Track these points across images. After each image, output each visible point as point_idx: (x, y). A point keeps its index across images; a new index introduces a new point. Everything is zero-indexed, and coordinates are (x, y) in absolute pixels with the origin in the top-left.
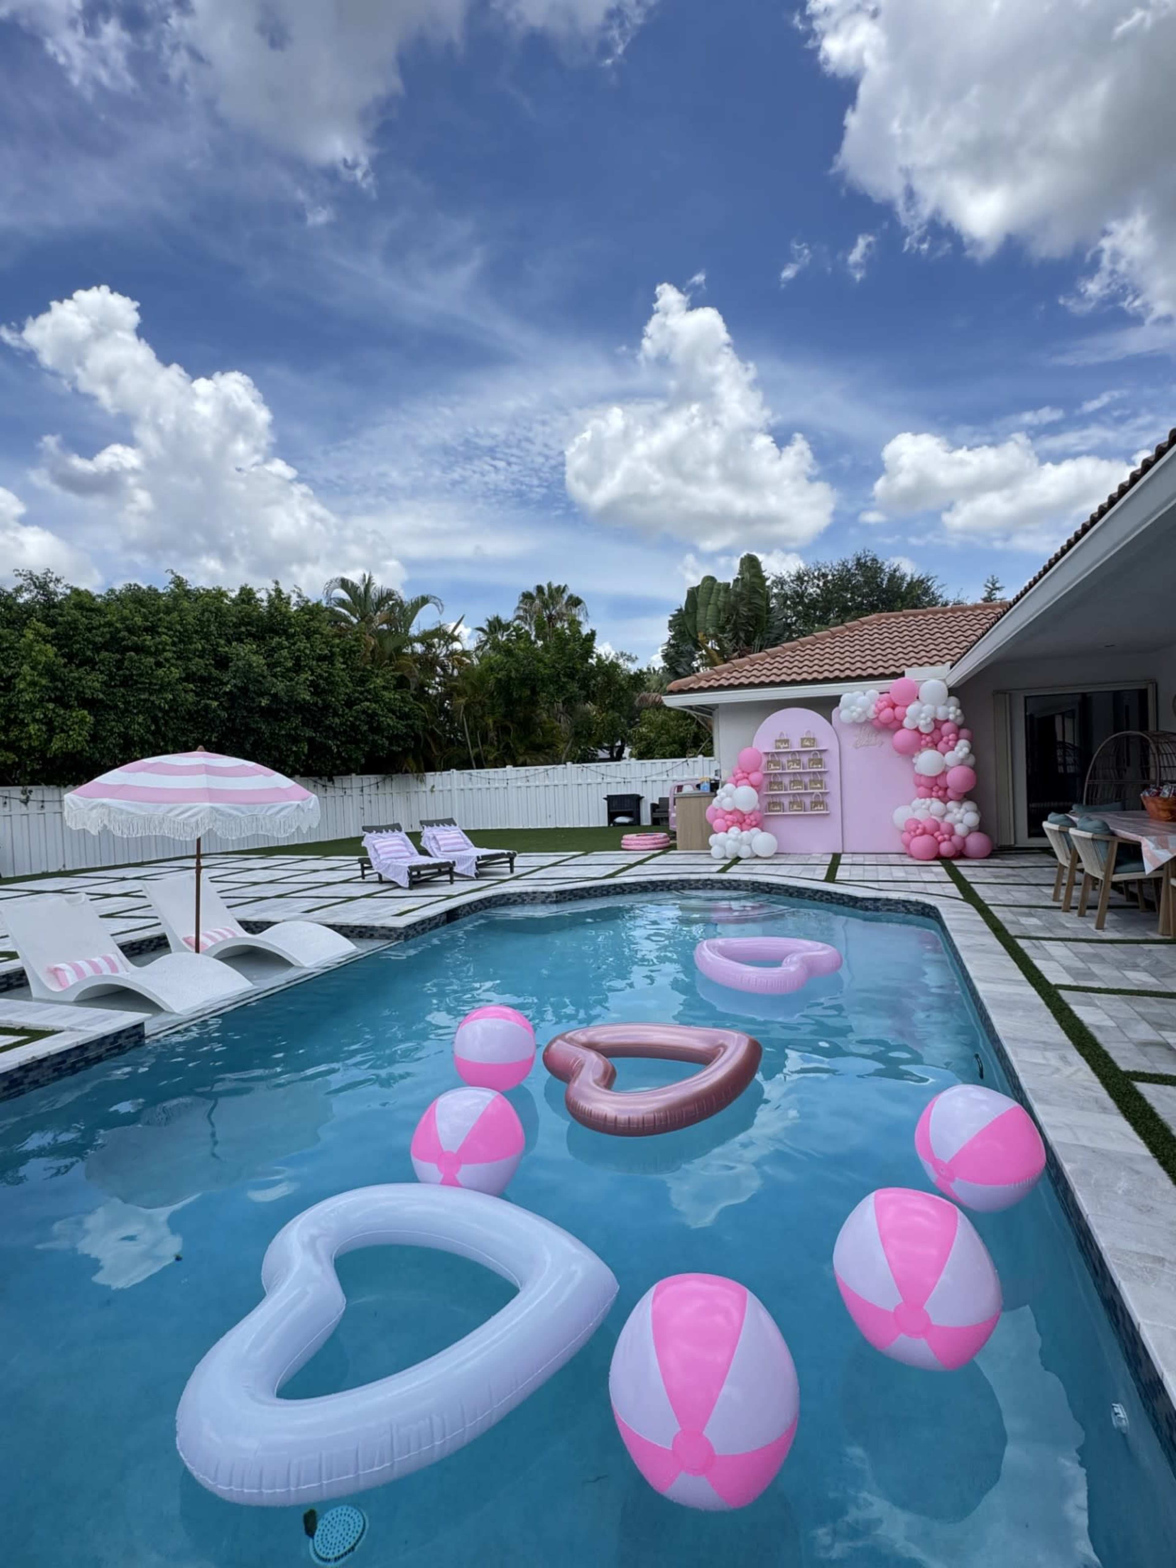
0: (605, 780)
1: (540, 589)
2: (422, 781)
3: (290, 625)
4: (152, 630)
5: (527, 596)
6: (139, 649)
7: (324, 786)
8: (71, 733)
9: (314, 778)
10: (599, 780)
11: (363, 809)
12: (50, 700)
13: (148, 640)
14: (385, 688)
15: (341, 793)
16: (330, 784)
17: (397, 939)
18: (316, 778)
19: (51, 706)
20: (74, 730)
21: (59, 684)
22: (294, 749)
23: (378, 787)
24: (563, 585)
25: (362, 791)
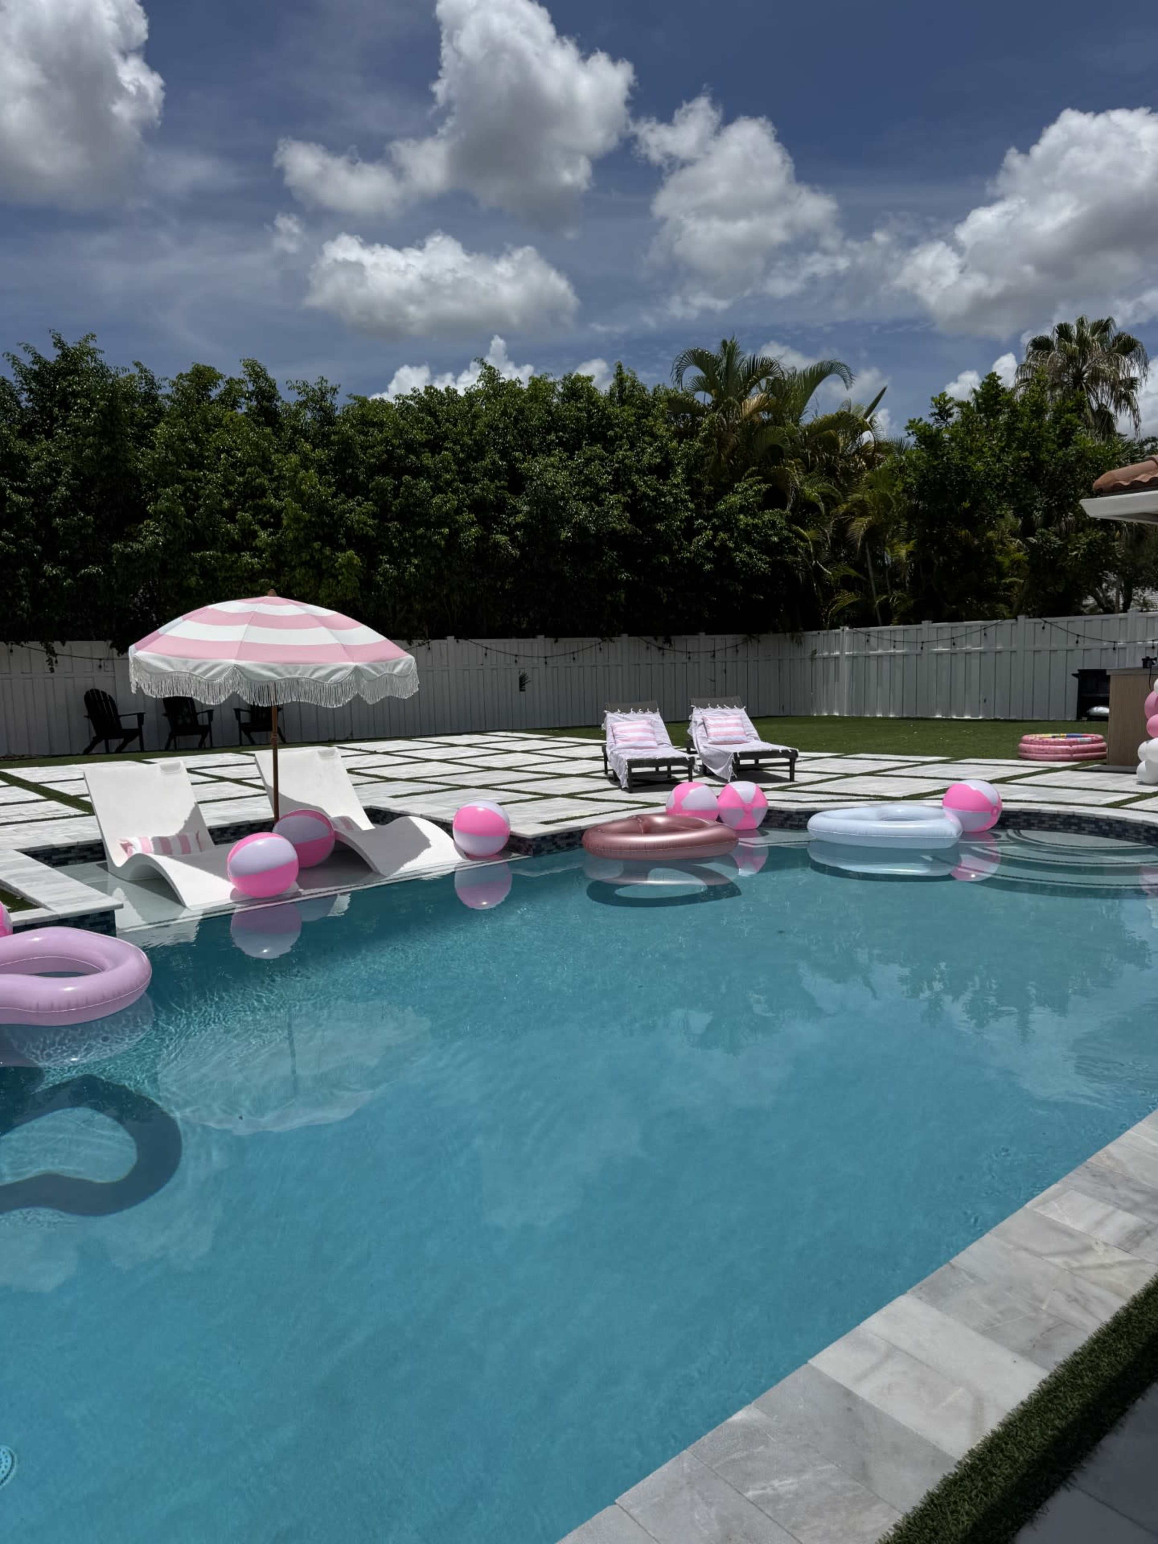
0: (1080, 645)
1: (1063, 331)
2: (800, 643)
3: (611, 426)
4: (435, 447)
5: (1041, 345)
6: (418, 472)
7: (660, 648)
8: (340, 578)
9: (645, 638)
10: (1071, 645)
11: (714, 681)
12: (317, 539)
13: (427, 459)
14: (743, 509)
15: (684, 658)
16: (666, 646)
17: (526, 853)
18: (650, 639)
19: (317, 545)
20: (342, 574)
21: (327, 520)
22: (609, 598)
23: (737, 651)
24: (1106, 319)
25: (714, 656)
